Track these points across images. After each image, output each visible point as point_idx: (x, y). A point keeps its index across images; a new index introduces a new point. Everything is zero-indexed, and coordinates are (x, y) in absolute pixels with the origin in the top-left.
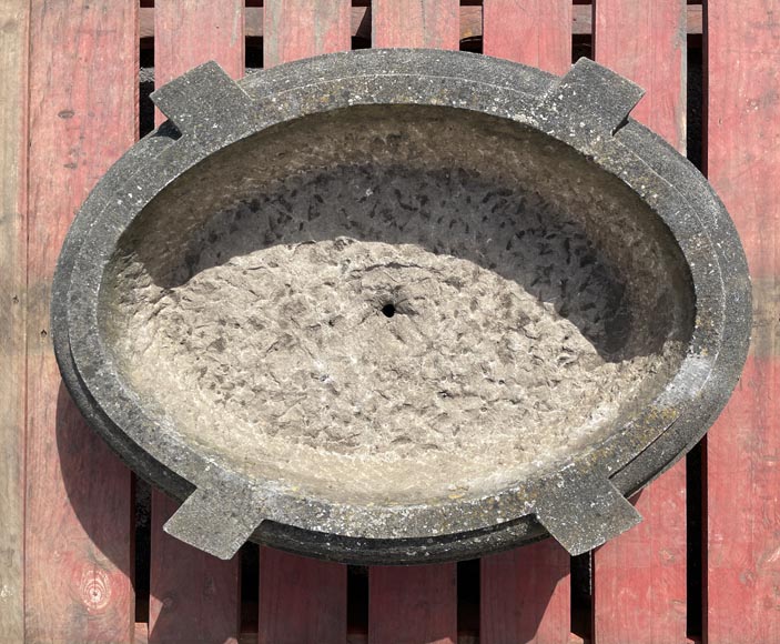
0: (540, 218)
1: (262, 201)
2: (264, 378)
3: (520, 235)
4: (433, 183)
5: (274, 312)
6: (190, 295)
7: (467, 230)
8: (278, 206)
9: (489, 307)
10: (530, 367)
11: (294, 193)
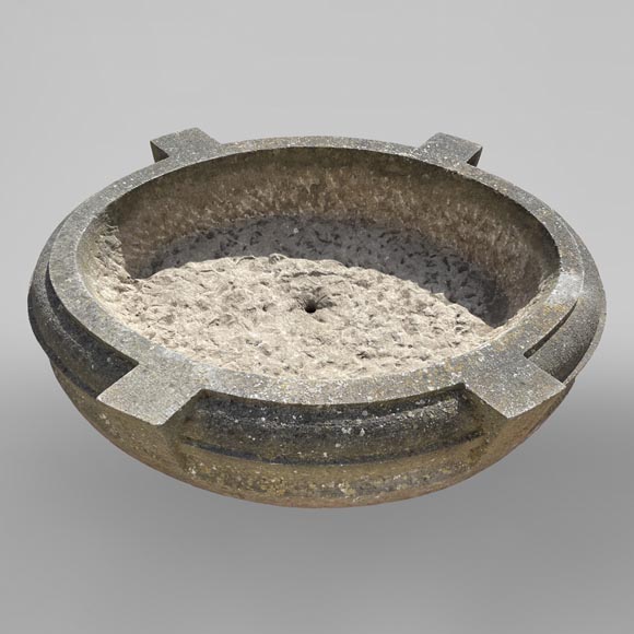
0: (423, 246)
1: (216, 233)
2: (205, 342)
3: (411, 255)
4: (342, 227)
5: (218, 299)
6: (151, 285)
7: (370, 253)
8: (228, 236)
9: (393, 297)
10: (433, 335)
11: (241, 230)
